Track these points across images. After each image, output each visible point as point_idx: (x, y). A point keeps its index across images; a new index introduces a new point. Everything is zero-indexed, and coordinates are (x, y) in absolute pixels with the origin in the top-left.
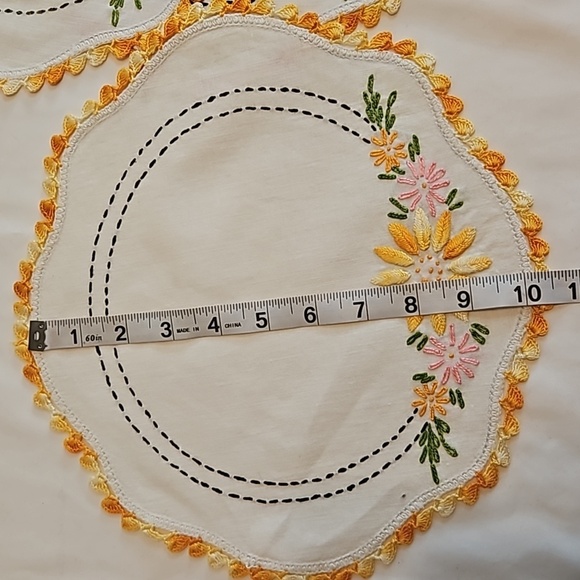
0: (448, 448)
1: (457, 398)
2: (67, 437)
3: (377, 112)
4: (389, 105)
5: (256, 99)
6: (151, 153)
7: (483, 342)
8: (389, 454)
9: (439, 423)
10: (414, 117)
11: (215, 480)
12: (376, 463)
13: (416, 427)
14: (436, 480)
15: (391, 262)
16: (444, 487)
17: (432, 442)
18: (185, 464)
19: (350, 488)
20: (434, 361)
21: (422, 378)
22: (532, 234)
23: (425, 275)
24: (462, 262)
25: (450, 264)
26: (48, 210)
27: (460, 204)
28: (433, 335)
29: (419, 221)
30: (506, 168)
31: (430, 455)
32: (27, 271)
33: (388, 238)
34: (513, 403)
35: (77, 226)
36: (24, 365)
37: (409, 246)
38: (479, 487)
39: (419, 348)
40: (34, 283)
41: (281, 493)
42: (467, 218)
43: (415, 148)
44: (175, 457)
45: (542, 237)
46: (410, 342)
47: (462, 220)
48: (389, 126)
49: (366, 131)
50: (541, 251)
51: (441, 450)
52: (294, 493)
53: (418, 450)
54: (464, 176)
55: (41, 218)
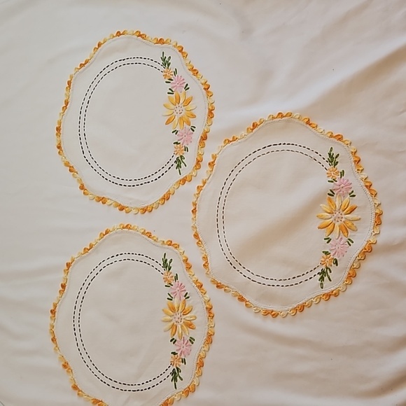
0: (180, 377)
1: (184, 361)
2: (63, 363)
3: (166, 265)
4: (170, 263)
5: (131, 257)
6: (97, 270)
7: (193, 343)
8: (161, 378)
9: (178, 369)
10: (177, 268)
11: (108, 381)
12: (158, 381)
13: (171, 370)
14: (176, 388)
15: (167, 314)
16: (178, 390)
17: (175, 375)
18: (99, 375)
19: (149, 388)
20: (178, 348)
21: (174, 353)
22: (209, 309)
23: (177, 320)
24: (188, 317)
25: (185, 316)
26: (63, 286)
27: (188, 297)
28: (178, 339)
29: (176, 301)
30: (203, 287)
31: (175, 379)
32: (55, 306)
33: (167, 306)
34: (201, 365)
35: (72, 291)
36: (52, 337)
37: (173, 309)
38: (188, 392)
39: (174, 343)
40: (57, 310)
41: (128, 388)
42: (191, 302)
43: (176, 278)
44: (96, 372)
45: (213, 311)
46: (171, 341)
47: (189, 303)
48: (169, 269)
49: (162, 270)
50: (212, 315)
51: (178, 378)
52: (132, 388)
53: (171, 377)
54: (190, 288)
55: (61, 289)
